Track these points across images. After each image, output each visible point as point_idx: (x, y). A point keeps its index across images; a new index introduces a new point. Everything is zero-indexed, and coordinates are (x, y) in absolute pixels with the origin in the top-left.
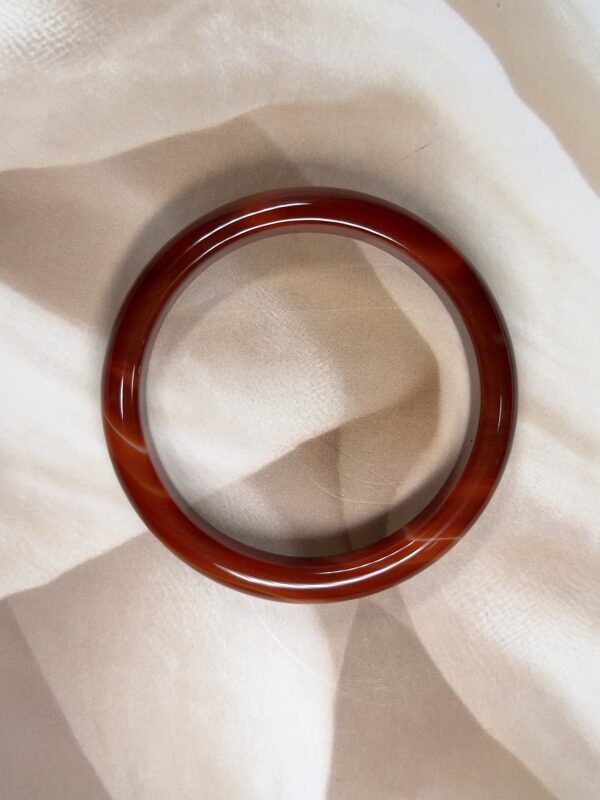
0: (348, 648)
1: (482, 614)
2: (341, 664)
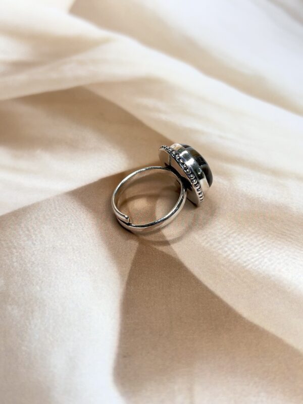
0: (131, 270)
1: (226, 249)
2: (126, 278)
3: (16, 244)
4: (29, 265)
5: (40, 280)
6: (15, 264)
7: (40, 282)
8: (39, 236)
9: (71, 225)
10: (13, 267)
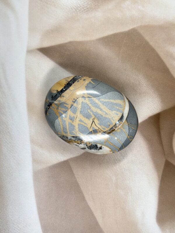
0: (162, 174)
2: (160, 179)
3: (116, 158)
4: (123, 170)
5: (128, 178)
6: (118, 169)
7: (129, 179)
8: (125, 154)
9: (138, 148)
10: (117, 171)
